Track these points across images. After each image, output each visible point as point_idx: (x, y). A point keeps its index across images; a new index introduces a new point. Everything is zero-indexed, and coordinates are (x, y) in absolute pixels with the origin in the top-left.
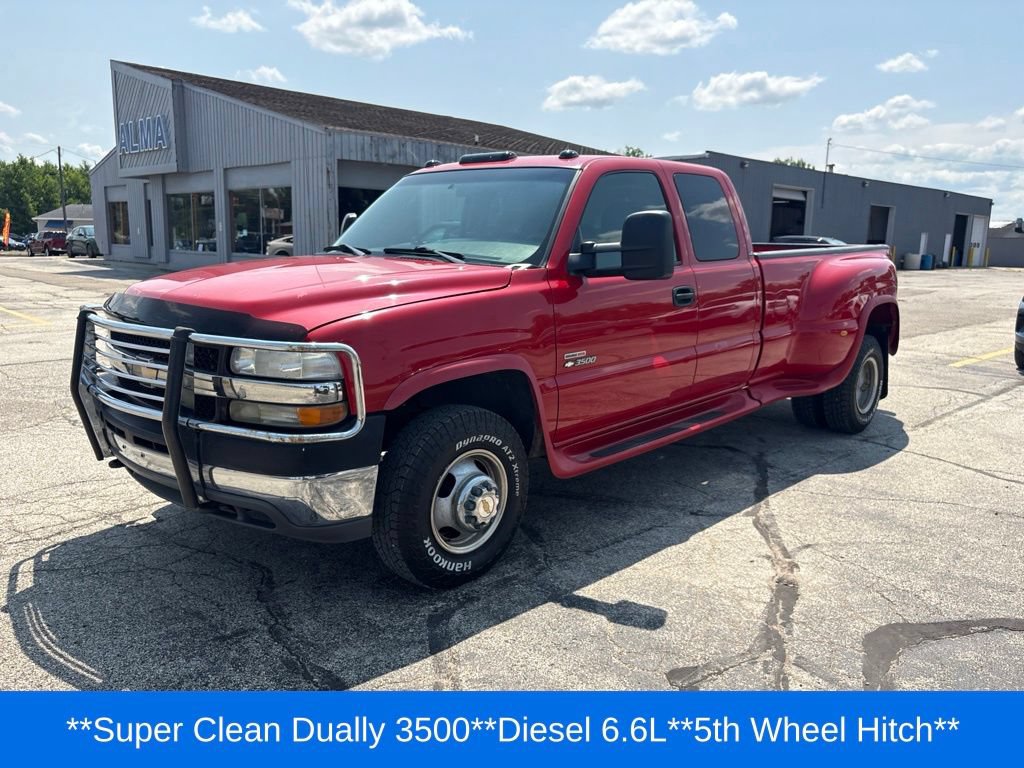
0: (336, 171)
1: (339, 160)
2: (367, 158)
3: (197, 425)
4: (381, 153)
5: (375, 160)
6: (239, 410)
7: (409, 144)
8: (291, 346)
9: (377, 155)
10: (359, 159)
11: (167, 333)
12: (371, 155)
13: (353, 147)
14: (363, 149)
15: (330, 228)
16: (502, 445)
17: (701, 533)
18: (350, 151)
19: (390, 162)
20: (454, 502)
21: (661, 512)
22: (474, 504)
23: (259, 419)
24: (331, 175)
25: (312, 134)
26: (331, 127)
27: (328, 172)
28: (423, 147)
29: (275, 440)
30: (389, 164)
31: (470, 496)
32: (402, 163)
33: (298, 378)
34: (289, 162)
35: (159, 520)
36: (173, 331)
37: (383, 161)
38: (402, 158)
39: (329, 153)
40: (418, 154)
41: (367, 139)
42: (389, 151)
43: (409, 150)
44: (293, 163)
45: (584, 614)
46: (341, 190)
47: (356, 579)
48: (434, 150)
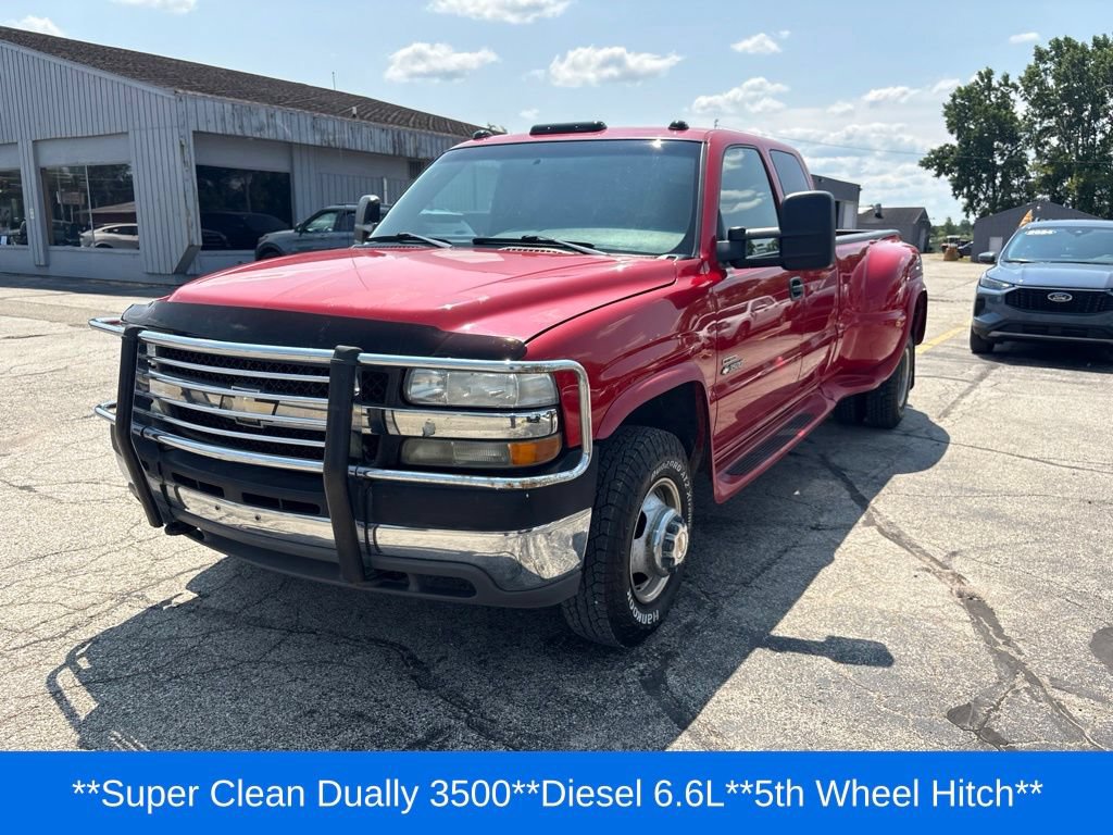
0: (192, 146)
1: (194, 132)
2: (230, 131)
3: (365, 473)
4: (245, 124)
5: (239, 133)
6: (414, 449)
7: (278, 115)
8: (523, 366)
9: (241, 127)
10: (220, 132)
11: (323, 355)
12: (234, 126)
13: (211, 117)
14: (223, 119)
15: (188, 214)
16: (681, 472)
17: (839, 549)
18: (208, 121)
19: (258, 135)
20: (649, 542)
21: (782, 530)
22: (673, 542)
23: (450, 461)
24: (186, 150)
25: (157, 97)
26: (180, 91)
27: (182, 146)
28: (295, 119)
29: (501, 486)
30: (256, 139)
31: (666, 535)
32: (271, 137)
33: (512, 406)
34: (127, 133)
35: (202, 596)
36: (333, 351)
37: (248, 133)
38: (271, 132)
39: (181, 122)
40: (290, 127)
41: (228, 107)
42: (255, 123)
43: (279, 122)
44: (131, 133)
45: (806, 658)
46: (200, 169)
47: (518, 645)
48: (309, 122)
